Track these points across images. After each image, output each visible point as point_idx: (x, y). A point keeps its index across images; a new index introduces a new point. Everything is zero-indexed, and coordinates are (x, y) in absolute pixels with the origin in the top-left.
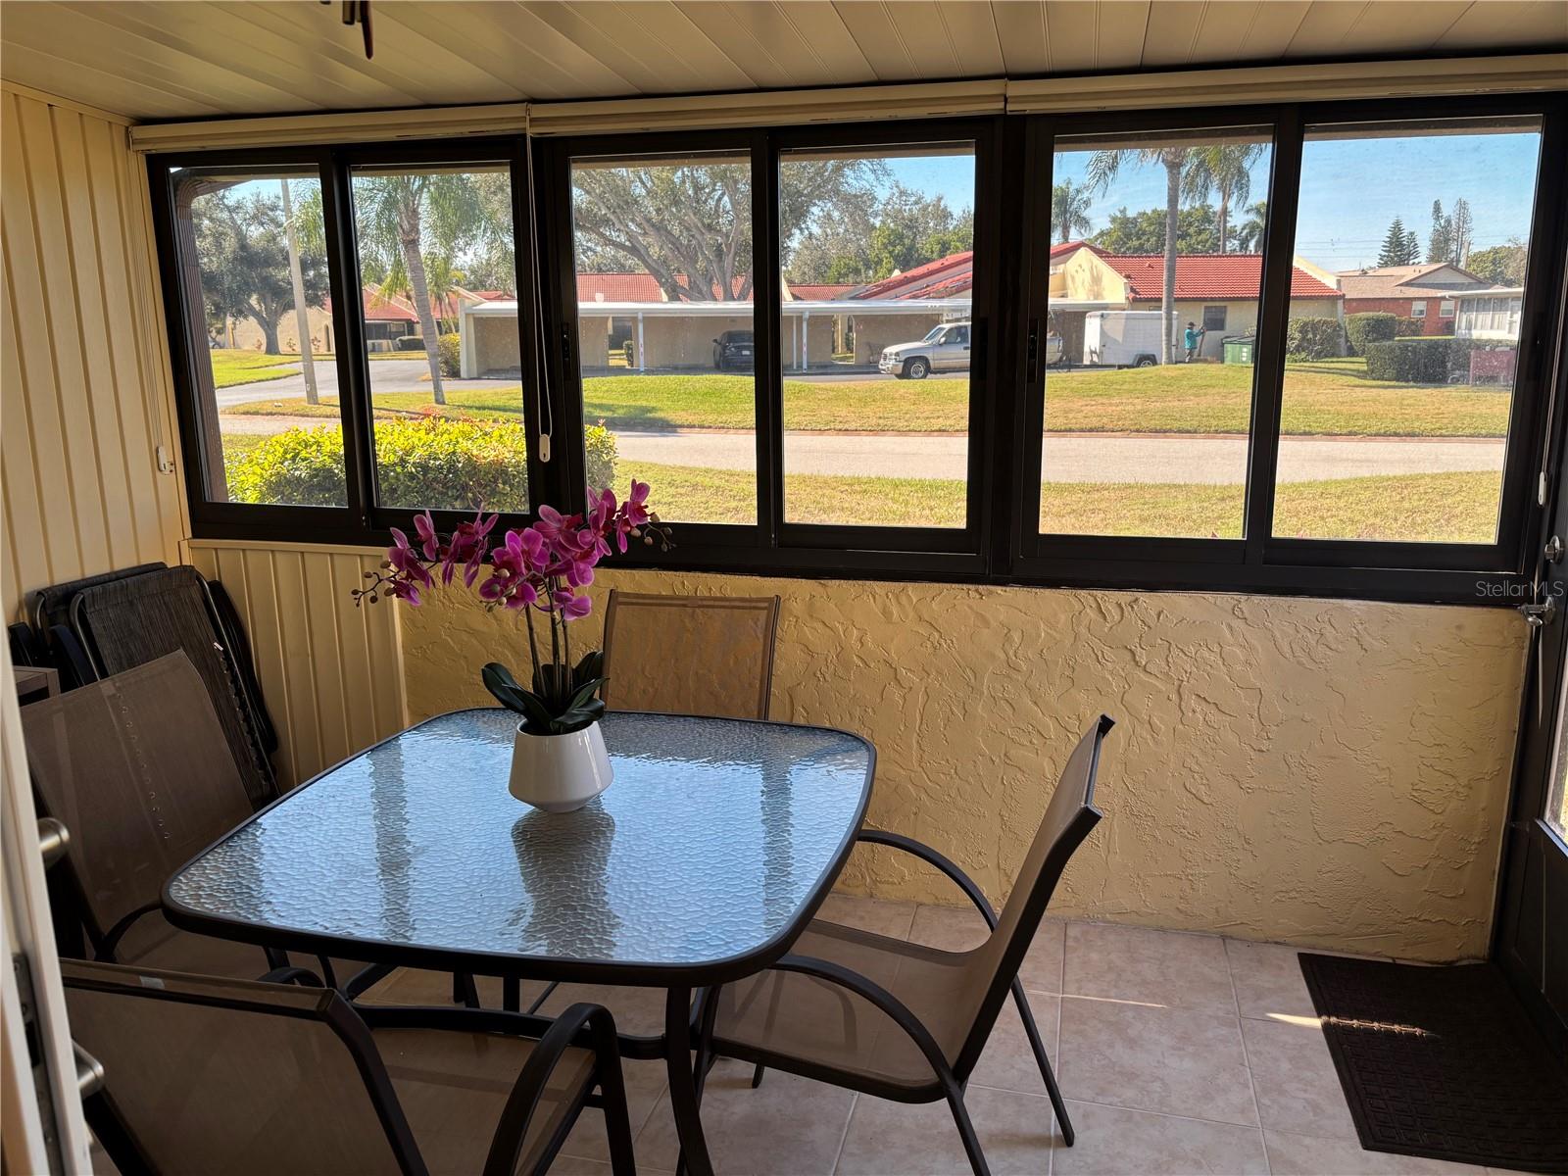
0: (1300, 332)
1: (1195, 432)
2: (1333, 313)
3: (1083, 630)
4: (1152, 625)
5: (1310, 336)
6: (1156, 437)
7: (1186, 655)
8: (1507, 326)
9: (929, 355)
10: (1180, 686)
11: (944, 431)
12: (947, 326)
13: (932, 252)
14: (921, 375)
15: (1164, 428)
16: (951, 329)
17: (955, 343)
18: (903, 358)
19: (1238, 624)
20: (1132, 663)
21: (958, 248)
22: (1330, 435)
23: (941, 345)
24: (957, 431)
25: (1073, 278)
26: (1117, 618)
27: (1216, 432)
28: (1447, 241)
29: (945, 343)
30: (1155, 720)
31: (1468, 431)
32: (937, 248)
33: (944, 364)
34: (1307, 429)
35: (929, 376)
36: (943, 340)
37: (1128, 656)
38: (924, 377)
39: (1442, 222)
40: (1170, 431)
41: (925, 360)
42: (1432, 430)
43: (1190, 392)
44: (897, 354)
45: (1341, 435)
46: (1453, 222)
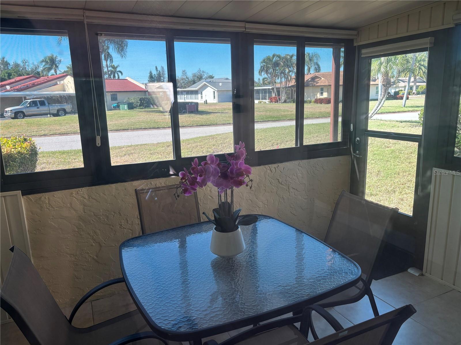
0: (140, 101)
1: (128, 130)
2: (145, 95)
3: (267, 176)
4: (282, 172)
5: (143, 102)
6: (117, 132)
7: (290, 178)
8: (184, 99)
9: (24, 111)
10: (289, 186)
11: (46, 135)
12: (29, 101)
13: (5, 76)
14: (22, 117)
15: (119, 129)
16: (31, 102)
17: (32, 106)
18: (14, 112)
19: (300, 168)
20: (278, 183)
21: (14, 75)
22: (164, 128)
23: (28, 107)
24: (51, 135)
25: (67, 85)
26: (275, 171)
27: (134, 129)
28: (160, 77)
29: (29, 106)
30: (284, 197)
31: (195, 125)
32: (6, 75)
33: (30, 113)
34: (158, 127)
35: (25, 118)
36: (28, 105)
37: (277, 181)
38: (23, 118)
39: (158, 72)
40: (120, 130)
41: (23, 112)
42: (188, 125)
43: (118, 119)
44: (11, 111)
45: (167, 128)
46: (161, 72)
